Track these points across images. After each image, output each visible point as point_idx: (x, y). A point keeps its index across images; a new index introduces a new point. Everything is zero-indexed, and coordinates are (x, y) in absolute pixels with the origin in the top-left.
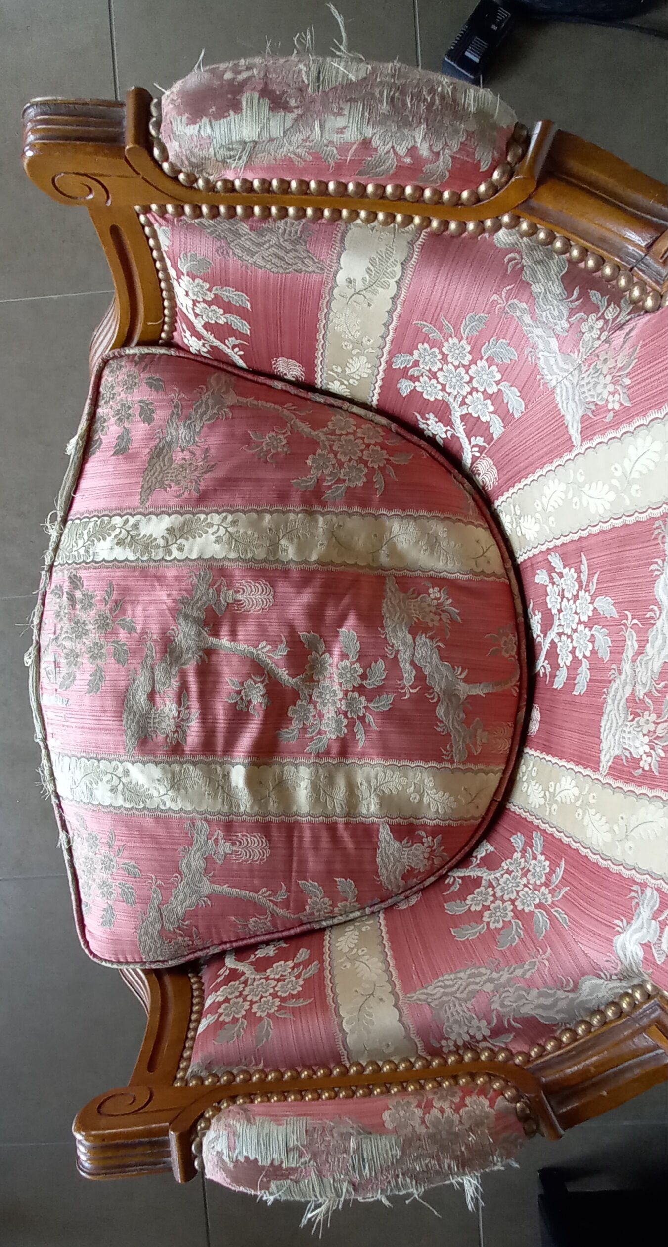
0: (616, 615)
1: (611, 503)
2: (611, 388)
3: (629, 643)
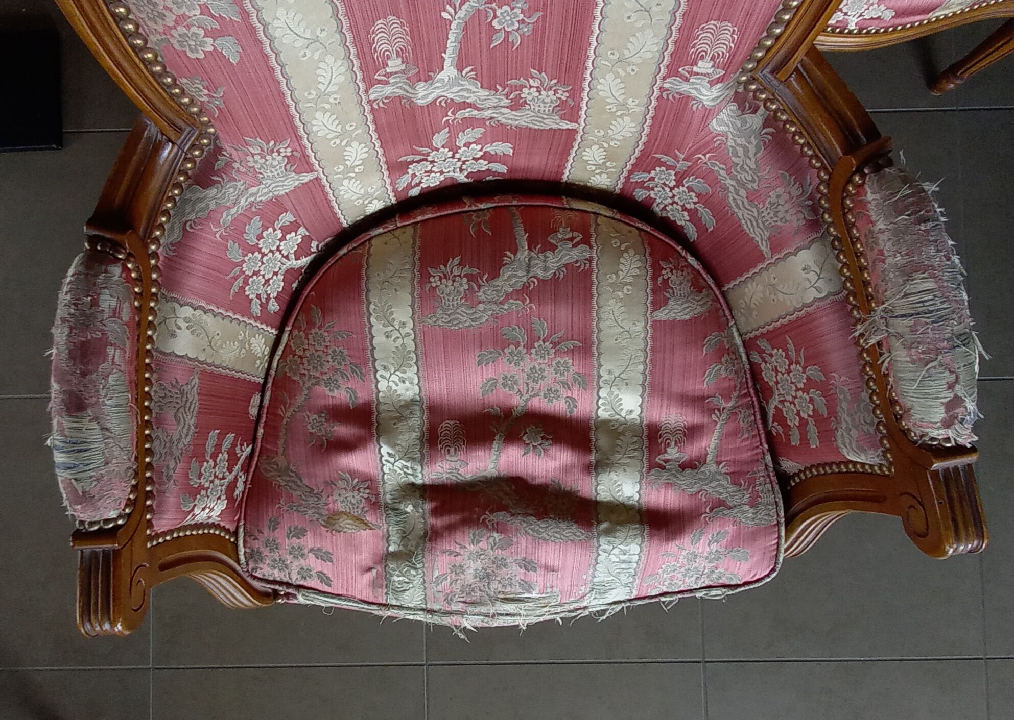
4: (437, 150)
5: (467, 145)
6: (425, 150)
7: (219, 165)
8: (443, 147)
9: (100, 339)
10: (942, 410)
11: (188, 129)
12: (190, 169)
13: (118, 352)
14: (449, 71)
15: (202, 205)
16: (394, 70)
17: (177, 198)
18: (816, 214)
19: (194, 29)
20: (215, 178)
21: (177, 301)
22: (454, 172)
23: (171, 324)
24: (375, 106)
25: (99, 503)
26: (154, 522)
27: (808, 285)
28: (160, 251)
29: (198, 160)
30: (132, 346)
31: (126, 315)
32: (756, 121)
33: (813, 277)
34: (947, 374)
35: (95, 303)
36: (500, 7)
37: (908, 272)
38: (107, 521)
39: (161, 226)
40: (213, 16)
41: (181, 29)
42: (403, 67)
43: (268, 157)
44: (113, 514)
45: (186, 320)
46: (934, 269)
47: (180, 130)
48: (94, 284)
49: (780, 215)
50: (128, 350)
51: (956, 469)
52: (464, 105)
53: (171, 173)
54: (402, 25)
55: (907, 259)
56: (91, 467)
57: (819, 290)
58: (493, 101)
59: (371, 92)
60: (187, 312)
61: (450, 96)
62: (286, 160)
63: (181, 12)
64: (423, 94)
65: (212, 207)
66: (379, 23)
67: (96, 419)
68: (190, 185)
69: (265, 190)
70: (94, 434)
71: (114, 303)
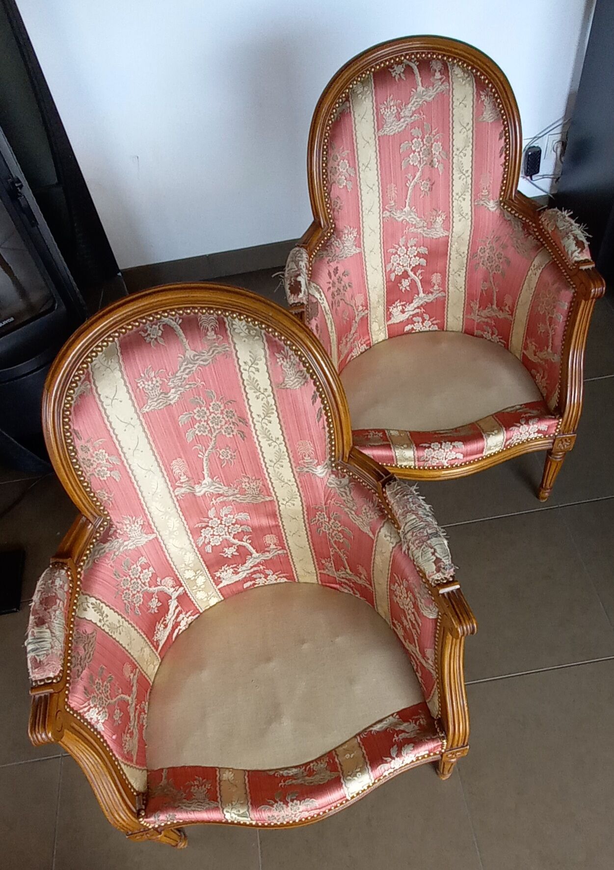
0: (214, 508)
1: (175, 518)
2: (136, 524)
3: (221, 500)
4: (212, 519)
5: (226, 515)
6: (206, 520)
7: (111, 532)
8: (214, 517)
9: (54, 596)
10: (433, 564)
11: (98, 517)
12: (99, 537)
13: (61, 603)
14: (208, 480)
15: (103, 551)
16: (184, 481)
17: (92, 550)
18: (382, 512)
19: (103, 468)
20: (109, 538)
21: (89, 595)
22: (226, 535)
23: (85, 605)
24: (179, 498)
25: (46, 667)
26: (70, 696)
27: (388, 542)
28: (82, 572)
29: (102, 532)
30: (67, 602)
31: (66, 588)
32: (345, 481)
33: (388, 538)
34: (430, 549)
35: (53, 582)
36: (221, 450)
37: (404, 515)
38: (48, 678)
39: (83, 561)
40: (110, 463)
41: (99, 469)
42: (187, 479)
43: (133, 525)
44: (51, 675)
45: (92, 604)
46: (413, 511)
47: (95, 517)
48: (54, 576)
49: (369, 516)
50: (65, 602)
51: (452, 591)
52: (220, 495)
53: (90, 537)
54: (183, 461)
55: (403, 510)
56: (45, 649)
57: (392, 543)
58: (231, 492)
59: (176, 491)
60: (93, 600)
61: (211, 491)
62: (141, 527)
63: (98, 462)
64: (200, 491)
65: (107, 551)
66: (174, 462)
67: (49, 628)
68: (98, 544)
69: (132, 543)
70: (48, 634)
71: (61, 583)
